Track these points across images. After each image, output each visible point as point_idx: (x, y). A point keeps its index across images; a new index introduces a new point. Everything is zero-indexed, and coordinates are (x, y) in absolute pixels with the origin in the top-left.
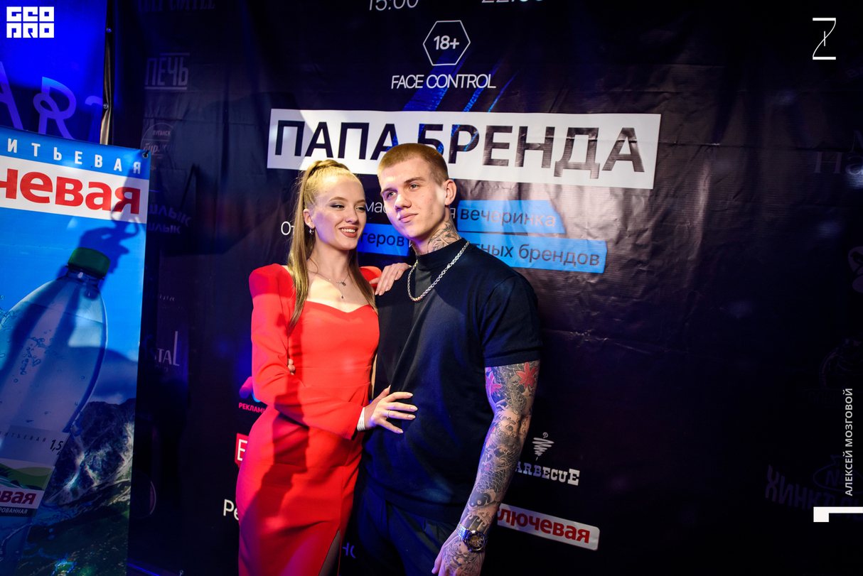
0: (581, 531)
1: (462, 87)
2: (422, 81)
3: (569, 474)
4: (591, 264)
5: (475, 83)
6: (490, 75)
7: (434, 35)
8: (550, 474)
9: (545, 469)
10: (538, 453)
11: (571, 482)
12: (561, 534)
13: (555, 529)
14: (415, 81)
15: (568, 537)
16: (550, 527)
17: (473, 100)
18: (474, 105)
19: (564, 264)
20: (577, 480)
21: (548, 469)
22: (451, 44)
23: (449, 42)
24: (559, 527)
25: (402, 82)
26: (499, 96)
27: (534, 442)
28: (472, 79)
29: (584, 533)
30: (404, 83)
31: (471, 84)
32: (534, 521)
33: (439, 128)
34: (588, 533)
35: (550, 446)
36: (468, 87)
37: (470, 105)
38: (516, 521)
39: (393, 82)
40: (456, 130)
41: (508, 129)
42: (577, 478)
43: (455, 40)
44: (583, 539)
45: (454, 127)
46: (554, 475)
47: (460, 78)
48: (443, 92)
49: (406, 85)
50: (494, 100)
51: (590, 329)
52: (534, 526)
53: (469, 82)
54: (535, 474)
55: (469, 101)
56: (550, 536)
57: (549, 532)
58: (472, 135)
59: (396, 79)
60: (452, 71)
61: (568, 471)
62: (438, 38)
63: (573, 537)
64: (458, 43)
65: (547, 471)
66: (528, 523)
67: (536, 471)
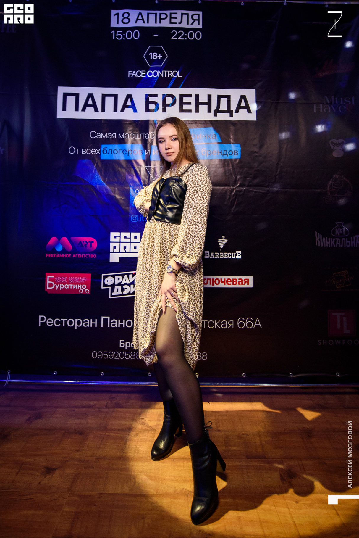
0: (245, 280)
1: (166, 76)
2: (145, 74)
3: (236, 254)
4: (234, 155)
5: (172, 75)
6: (179, 71)
7: (149, 52)
8: (228, 255)
9: (225, 254)
10: (221, 247)
11: (238, 257)
12: (236, 284)
13: (233, 282)
14: (141, 74)
15: (239, 284)
16: (231, 281)
17: (172, 83)
18: (172, 85)
19: (223, 156)
20: (241, 256)
21: (227, 253)
22: (158, 56)
23: (157, 56)
24: (235, 280)
25: (134, 74)
26: (184, 81)
27: (218, 242)
28: (170, 73)
29: (246, 281)
30: (135, 75)
31: (170, 75)
32: (223, 280)
33: (156, 96)
34: (248, 280)
35: (226, 242)
36: (168, 76)
37: (170, 85)
38: (214, 283)
39: (129, 74)
40: (165, 97)
41: (190, 96)
42: (240, 255)
43: (160, 55)
44: (246, 283)
45: (163, 95)
46: (230, 255)
47: (164, 72)
48: (156, 79)
49: (136, 75)
50: (182, 83)
51: (237, 184)
52: (223, 283)
53: (169, 74)
54: (221, 257)
55: (170, 83)
56: (232, 286)
57: (230, 284)
58: (173, 99)
59: (130, 73)
60: (161, 69)
61: (236, 252)
62: (151, 54)
63: (242, 284)
64: (161, 56)
65: (226, 255)
66: (220, 282)
67: (221, 255)
